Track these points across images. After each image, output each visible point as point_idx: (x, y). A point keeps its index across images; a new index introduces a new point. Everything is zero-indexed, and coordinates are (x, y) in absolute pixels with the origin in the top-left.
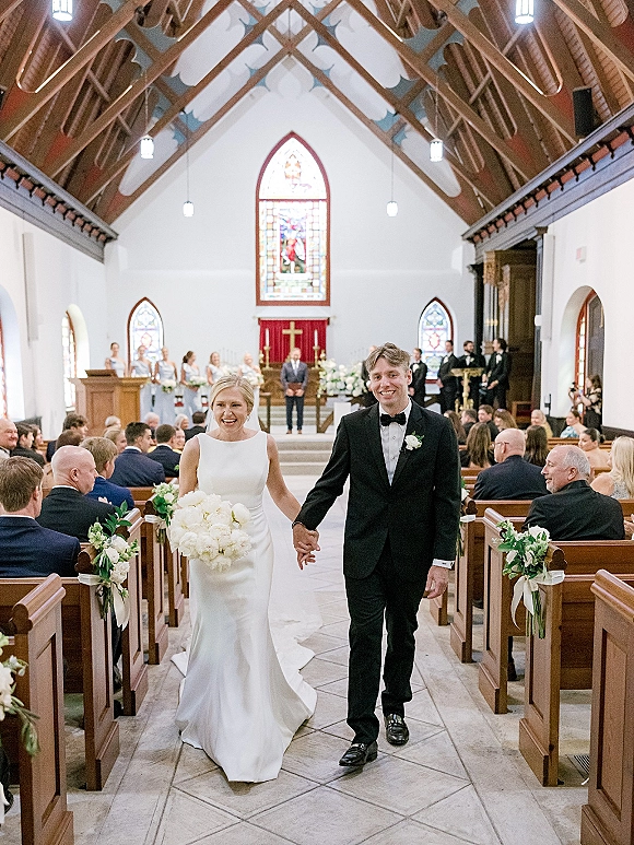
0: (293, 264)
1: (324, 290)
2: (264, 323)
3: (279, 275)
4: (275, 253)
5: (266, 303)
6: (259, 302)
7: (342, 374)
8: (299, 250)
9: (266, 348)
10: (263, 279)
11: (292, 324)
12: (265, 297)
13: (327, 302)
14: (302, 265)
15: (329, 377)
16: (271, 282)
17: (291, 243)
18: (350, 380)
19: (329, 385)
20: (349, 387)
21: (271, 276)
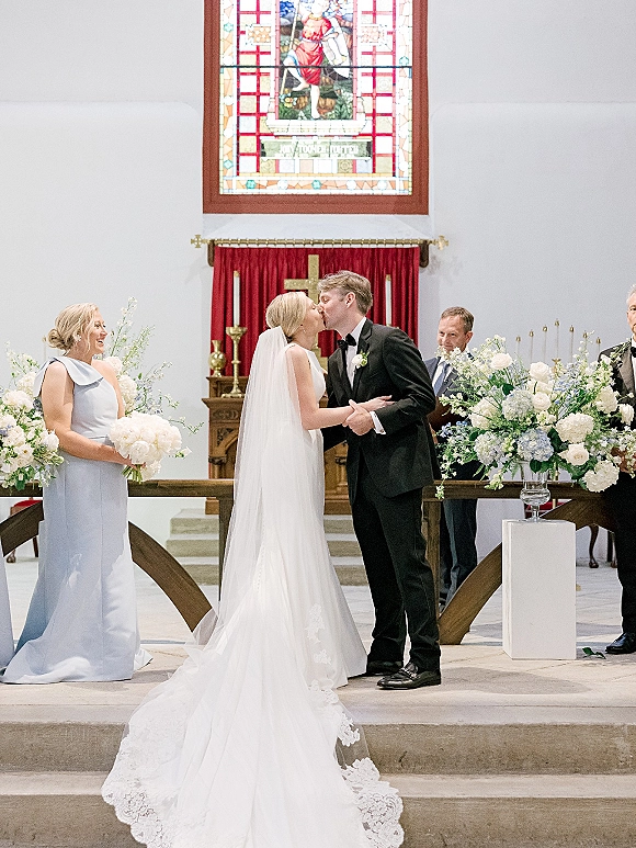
0: (315, 91)
1: (405, 165)
2: (224, 258)
3: (271, 123)
4: (264, 60)
5: (236, 204)
6: (215, 201)
7: (542, 401)
8: (335, 51)
9: (230, 331)
10: (227, 133)
11: (314, 261)
12: (230, 185)
13: (416, 202)
14: (346, 95)
15: (480, 414)
16: (249, 144)
17: (309, 29)
18: (576, 426)
19: (484, 447)
20: (576, 454)
21: (248, 124)
